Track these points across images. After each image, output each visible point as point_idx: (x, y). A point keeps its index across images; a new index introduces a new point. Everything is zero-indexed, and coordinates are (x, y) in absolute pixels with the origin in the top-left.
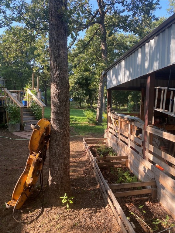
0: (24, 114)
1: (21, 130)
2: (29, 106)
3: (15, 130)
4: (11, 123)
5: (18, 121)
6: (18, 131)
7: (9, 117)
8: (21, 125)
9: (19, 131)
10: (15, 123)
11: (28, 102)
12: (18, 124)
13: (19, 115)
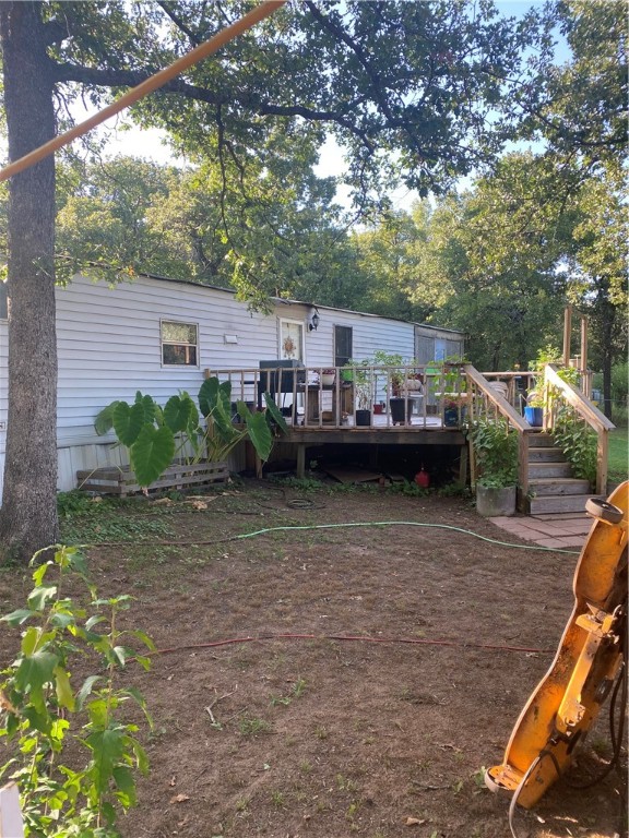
0: (532, 455)
1: (517, 510)
2: (549, 426)
3: (498, 511)
4: (485, 485)
5: (509, 479)
6: (507, 513)
7: (478, 462)
8: (518, 493)
9: (513, 516)
10: (500, 484)
11: (545, 413)
12: (511, 490)
13: (515, 458)
